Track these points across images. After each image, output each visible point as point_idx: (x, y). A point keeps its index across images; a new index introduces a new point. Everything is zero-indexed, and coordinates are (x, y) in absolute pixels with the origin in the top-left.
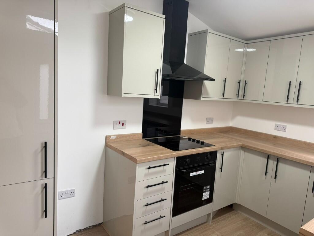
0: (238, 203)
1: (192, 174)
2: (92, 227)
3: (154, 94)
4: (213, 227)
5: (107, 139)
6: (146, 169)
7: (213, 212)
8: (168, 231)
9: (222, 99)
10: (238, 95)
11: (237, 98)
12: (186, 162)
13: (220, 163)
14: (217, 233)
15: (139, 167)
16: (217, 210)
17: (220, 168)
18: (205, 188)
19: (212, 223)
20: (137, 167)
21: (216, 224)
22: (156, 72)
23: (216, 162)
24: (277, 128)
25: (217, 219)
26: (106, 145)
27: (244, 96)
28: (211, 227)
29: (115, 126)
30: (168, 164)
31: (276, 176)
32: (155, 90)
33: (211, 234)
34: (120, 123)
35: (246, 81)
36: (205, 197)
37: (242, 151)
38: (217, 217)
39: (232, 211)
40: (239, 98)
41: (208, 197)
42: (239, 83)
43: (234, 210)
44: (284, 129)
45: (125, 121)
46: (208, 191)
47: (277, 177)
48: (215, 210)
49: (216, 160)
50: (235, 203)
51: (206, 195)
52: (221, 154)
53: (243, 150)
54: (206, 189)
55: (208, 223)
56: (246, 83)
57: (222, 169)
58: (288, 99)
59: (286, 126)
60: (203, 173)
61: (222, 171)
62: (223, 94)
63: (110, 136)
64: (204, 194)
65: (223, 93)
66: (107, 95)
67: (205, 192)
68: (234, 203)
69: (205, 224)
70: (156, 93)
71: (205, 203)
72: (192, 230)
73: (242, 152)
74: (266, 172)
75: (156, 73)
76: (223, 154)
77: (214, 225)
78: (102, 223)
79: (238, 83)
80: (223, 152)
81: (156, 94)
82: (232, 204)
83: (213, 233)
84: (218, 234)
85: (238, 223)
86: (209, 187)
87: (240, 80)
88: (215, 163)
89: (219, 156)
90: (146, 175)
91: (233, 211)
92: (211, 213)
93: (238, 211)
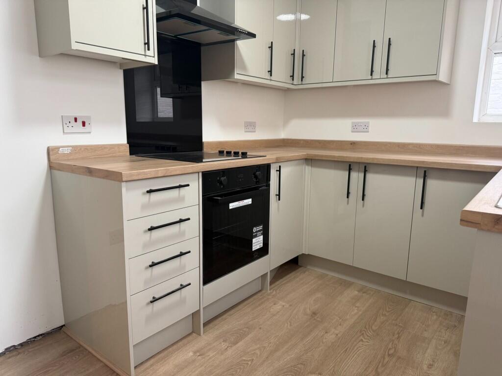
0: (307, 254)
1: (232, 206)
2: (41, 337)
3: (143, 54)
4: (273, 295)
5: (51, 153)
6: (144, 194)
7: (270, 271)
8: (199, 311)
9: (269, 81)
10: (293, 76)
11: (291, 82)
12: (221, 183)
13: (276, 184)
14: (281, 302)
15: (127, 189)
16: (276, 266)
17: (276, 195)
18: (255, 230)
19: (270, 290)
20: (124, 190)
21: (278, 291)
22: (143, 5)
23: (270, 184)
24: (355, 128)
25: (277, 283)
26: (51, 167)
27: (302, 77)
28: (270, 297)
29: (65, 126)
30: (188, 185)
31: (364, 195)
32: (145, 44)
33: (272, 306)
34: (76, 120)
35: (303, 51)
36: (256, 245)
37: (307, 167)
38: (277, 281)
39: (298, 269)
40: (295, 82)
41: (262, 245)
42: (294, 54)
43: (301, 266)
44: (366, 129)
45: (89, 118)
46: (260, 236)
47: (366, 198)
48: (273, 268)
49: (270, 181)
50: (303, 254)
51: (257, 243)
52: (277, 171)
53: (308, 165)
54: (256, 232)
55: (263, 292)
56: (303, 55)
57: (279, 195)
58: (372, 71)
59: (368, 122)
60: (250, 203)
61: (279, 200)
62: (270, 72)
63: (58, 148)
64: (254, 240)
65: (270, 70)
66: (38, 58)
67: (256, 236)
68: (301, 253)
69: (260, 294)
70: (149, 49)
71: (256, 256)
72: (240, 307)
73: (308, 169)
74: (348, 193)
75: (144, 8)
76: (280, 171)
77: (274, 293)
78: (64, 325)
79: (292, 54)
80: (280, 167)
81: (148, 53)
82: (298, 257)
83: (275, 304)
84: (284, 304)
85: (310, 283)
86: (261, 227)
87: (294, 50)
88: (268, 186)
89: (273, 174)
90: (144, 207)
91: (300, 269)
92: (267, 273)
93: (308, 267)
